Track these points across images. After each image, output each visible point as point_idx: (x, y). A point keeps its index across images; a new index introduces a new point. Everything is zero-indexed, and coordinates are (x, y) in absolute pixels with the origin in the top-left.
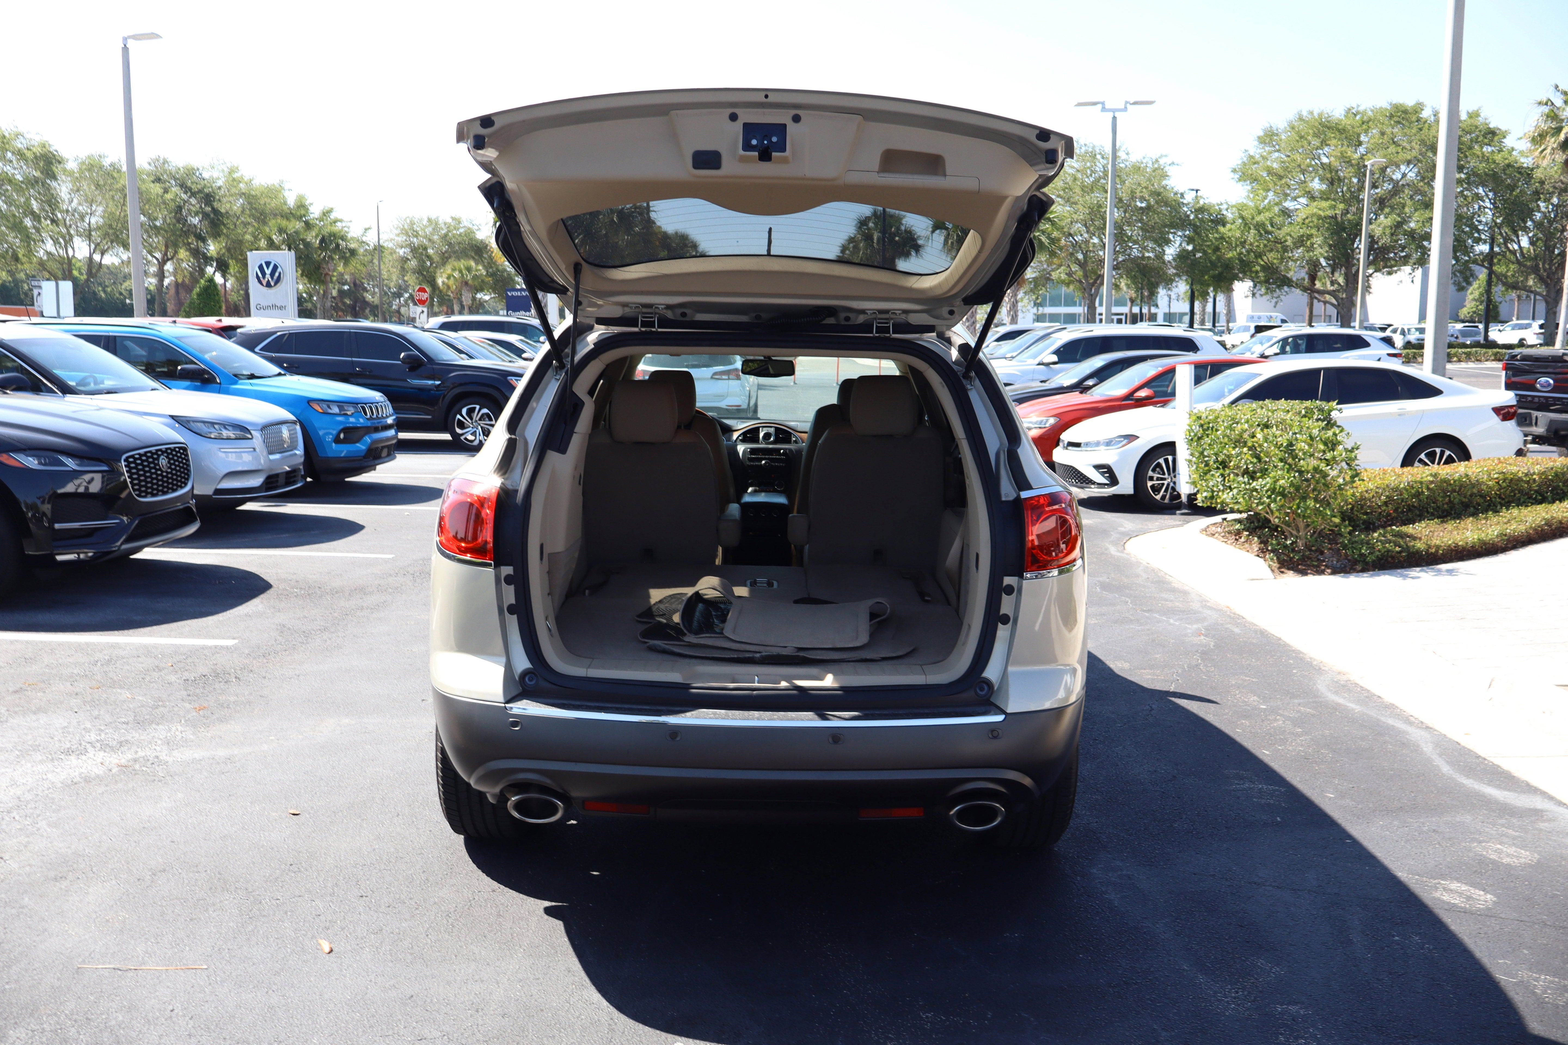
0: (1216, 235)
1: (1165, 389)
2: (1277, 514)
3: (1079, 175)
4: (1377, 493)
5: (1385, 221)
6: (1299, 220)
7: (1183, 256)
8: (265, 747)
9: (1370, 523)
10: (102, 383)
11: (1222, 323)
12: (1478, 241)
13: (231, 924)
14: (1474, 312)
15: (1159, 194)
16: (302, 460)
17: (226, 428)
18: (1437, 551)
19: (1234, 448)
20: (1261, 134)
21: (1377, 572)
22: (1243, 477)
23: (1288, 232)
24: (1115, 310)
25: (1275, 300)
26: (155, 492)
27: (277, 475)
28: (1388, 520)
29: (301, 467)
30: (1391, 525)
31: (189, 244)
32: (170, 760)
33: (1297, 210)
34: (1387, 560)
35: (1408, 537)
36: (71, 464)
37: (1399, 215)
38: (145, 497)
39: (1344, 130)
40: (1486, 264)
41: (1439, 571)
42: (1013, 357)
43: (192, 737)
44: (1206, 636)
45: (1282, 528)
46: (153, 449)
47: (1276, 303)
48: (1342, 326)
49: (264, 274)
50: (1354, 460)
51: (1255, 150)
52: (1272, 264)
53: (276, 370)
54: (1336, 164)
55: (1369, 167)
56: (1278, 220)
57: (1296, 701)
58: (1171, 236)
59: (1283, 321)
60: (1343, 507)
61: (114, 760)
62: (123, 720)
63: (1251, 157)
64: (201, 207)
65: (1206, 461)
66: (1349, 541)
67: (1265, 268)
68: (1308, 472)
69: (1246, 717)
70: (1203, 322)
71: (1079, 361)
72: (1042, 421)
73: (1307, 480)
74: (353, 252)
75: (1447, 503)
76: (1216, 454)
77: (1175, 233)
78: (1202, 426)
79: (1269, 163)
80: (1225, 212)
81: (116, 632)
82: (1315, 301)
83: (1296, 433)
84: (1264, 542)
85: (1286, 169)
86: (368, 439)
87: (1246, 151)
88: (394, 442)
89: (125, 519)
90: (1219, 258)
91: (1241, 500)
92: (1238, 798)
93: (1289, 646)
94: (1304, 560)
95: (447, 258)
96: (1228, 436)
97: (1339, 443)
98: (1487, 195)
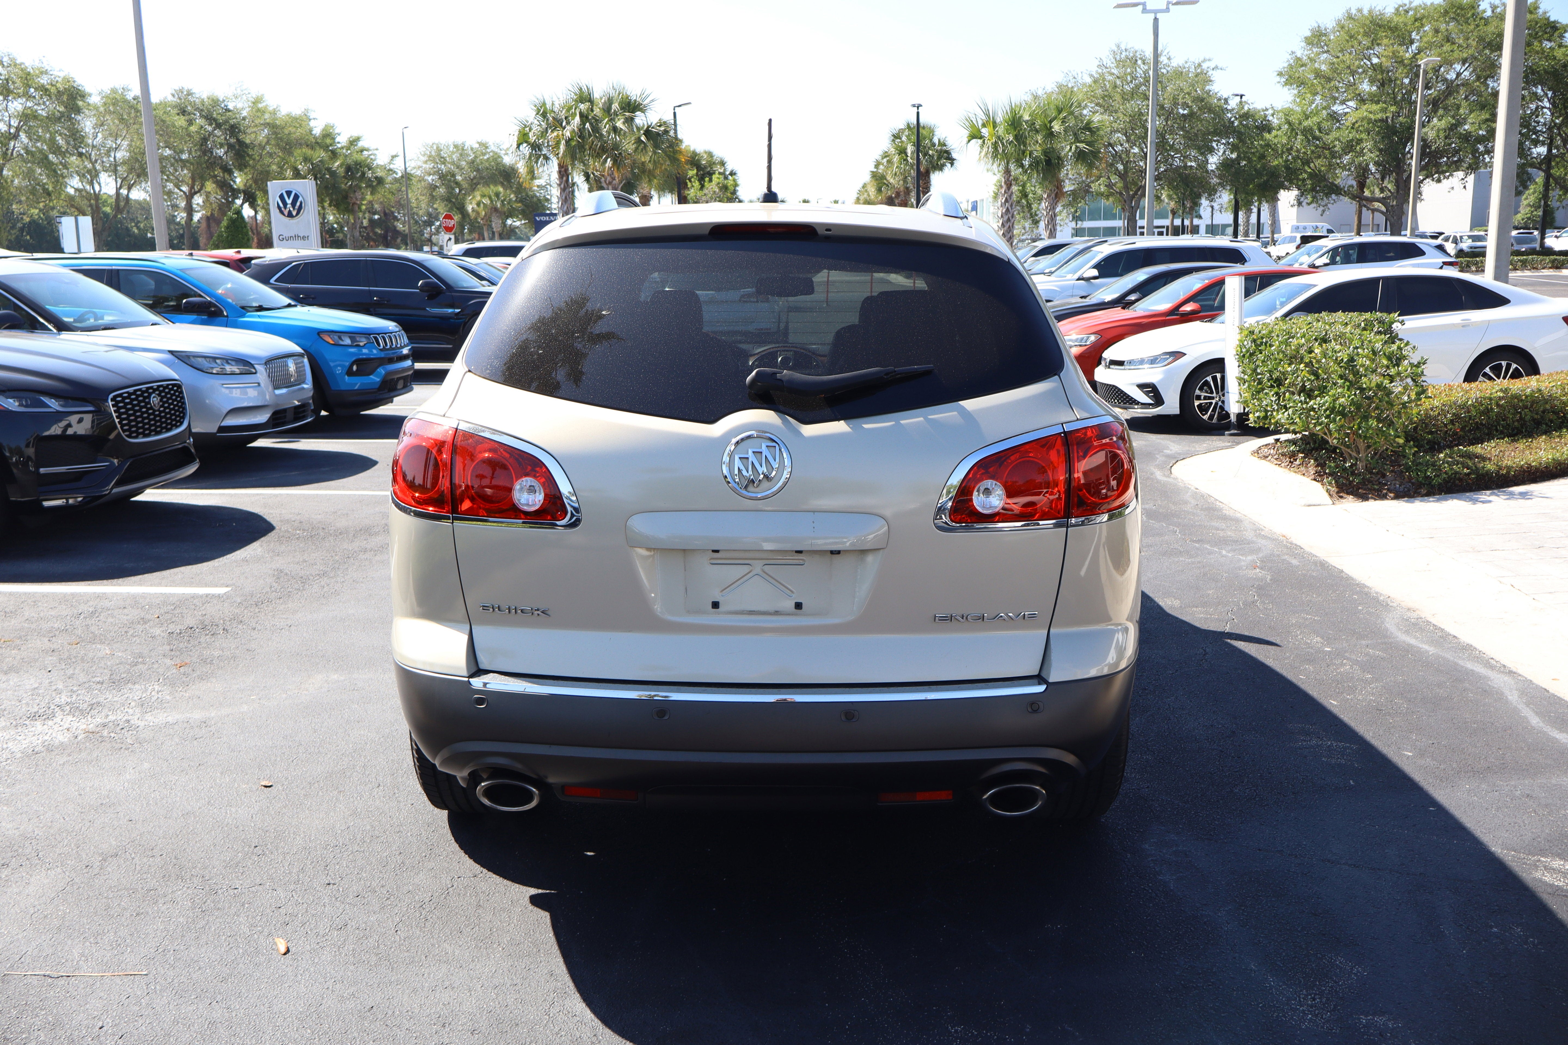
0: (1261, 142)
1: (1211, 303)
2: (1336, 435)
3: (1118, 82)
4: (1442, 410)
5: (1439, 123)
6: (1348, 124)
7: (1226, 165)
8: (245, 708)
9: (1435, 443)
10: (103, 319)
11: (1266, 233)
12: (1536, 143)
13: (181, 920)
14: (1529, 218)
15: (1202, 100)
16: (311, 394)
17: (228, 363)
18: (1508, 473)
19: (1290, 364)
20: (1309, 34)
21: (1443, 496)
22: (1299, 395)
23: (1336, 137)
24: (1157, 222)
25: (1322, 208)
26: (147, 432)
27: (285, 410)
28: (1454, 440)
29: (311, 401)
30: (1457, 445)
31: (216, 176)
32: (141, 724)
33: (1346, 114)
34: (1454, 482)
35: (1477, 457)
36: (54, 405)
37: (1453, 117)
38: (136, 437)
39: (1396, 28)
40: (1544, 166)
41: (1512, 494)
42: (1052, 273)
43: (168, 697)
44: (1261, 568)
45: (1340, 449)
46: (143, 387)
47: (1324, 211)
48: (1392, 234)
49: (285, 204)
50: (1420, 376)
51: (1302, 51)
52: (1320, 171)
53: (287, 301)
54: (1387, 63)
55: (1422, 67)
56: (1326, 125)
57: (1364, 642)
58: (1214, 144)
59: (1330, 231)
60: (1407, 426)
61: (81, 725)
62: (98, 679)
63: (1298, 59)
64: (225, 138)
65: (1259, 379)
66: (1413, 462)
67: (1313, 176)
68: (1370, 390)
69: (1310, 661)
70: (1246, 234)
71: (1121, 275)
72: (1082, 339)
73: (1368, 398)
74: (380, 181)
75: (1517, 421)
76: (1270, 372)
77: (1218, 141)
78: (1254, 341)
79: (1316, 65)
80: (1270, 118)
81: (105, 581)
82: (1364, 209)
83: (1357, 348)
84: (1321, 464)
85: (1335, 70)
86: (381, 371)
87: (1293, 53)
88: (410, 372)
89: (116, 461)
90: (1264, 167)
91: (1298, 420)
92: (1305, 757)
93: (1353, 579)
94: (1364, 483)
95: (477, 184)
96: (1283, 352)
97: (1404, 358)
98: (1546, 95)
